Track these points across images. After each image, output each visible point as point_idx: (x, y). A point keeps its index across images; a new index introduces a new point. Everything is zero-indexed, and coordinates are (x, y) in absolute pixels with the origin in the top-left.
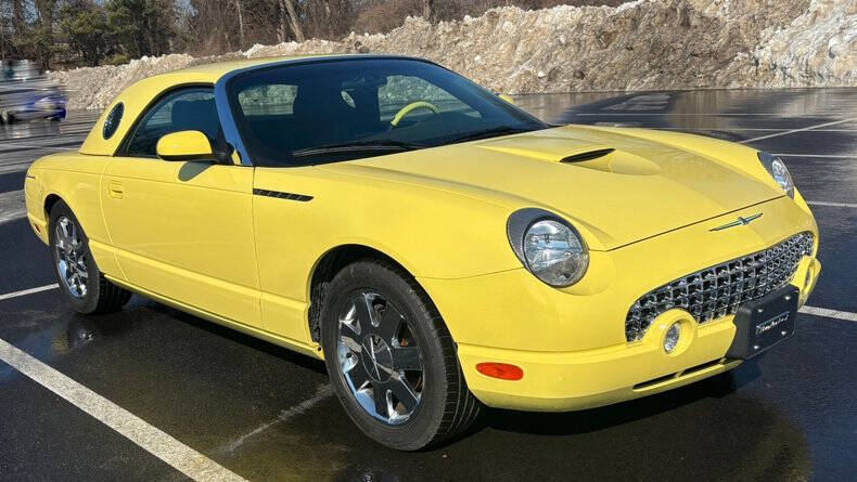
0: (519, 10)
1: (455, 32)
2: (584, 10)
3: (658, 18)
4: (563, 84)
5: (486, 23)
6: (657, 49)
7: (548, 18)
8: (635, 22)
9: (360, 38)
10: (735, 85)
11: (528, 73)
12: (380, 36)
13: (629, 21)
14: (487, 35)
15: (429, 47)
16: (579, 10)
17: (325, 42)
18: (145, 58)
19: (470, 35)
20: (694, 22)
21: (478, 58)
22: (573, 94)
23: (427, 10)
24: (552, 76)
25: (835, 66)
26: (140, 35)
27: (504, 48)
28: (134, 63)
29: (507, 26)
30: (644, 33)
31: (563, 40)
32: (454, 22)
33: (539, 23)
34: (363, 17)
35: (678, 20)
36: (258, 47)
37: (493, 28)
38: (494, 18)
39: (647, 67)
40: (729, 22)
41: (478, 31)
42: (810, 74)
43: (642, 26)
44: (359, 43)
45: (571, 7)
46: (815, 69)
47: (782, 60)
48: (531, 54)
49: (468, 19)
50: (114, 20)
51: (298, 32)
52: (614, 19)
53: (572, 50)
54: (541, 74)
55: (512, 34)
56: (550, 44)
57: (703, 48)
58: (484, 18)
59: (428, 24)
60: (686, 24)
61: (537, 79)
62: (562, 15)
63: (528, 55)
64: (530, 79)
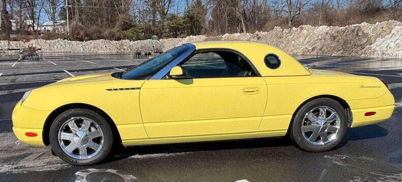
0: (310, 26)
1: (289, 33)
3: (349, 32)
4: (315, 52)
5: (299, 30)
6: (346, 42)
7: (318, 30)
8: (344, 32)
9: (259, 33)
10: (363, 55)
11: (306, 48)
12: (266, 33)
13: (342, 32)
15: (280, 37)
16: (329, 27)
18: (191, 36)
19: (293, 34)
20: (360, 34)
21: (293, 42)
22: (317, 55)
23: (290, 23)
24: (313, 49)
25: (389, 51)
26: (191, 28)
27: (302, 39)
28: (188, 37)
29: (305, 32)
30: (344, 37)
31: (320, 38)
32: (289, 29)
33: (315, 32)
35: (355, 33)
36: (227, 34)
37: (301, 32)
38: (302, 28)
39: (341, 48)
40: (371, 34)
41: (296, 33)
42: (383, 54)
44: (258, 35)
45: (326, 26)
46: (385, 52)
47: (378, 49)
48: (310, 41)
49: (294, 28)
50: (183, 23)
51: (244, 29)
52: (338, 32)
53: (323, 41)
54: (310, 49)
55: (306, 34)
56: (316, 39)
57: (359, 43)
58: (299, 28)
59: (281, 29)
60: (357, 35)
61: (309, 50)
62: (323, 29)
63: (308, 42)
64: (306, 50)
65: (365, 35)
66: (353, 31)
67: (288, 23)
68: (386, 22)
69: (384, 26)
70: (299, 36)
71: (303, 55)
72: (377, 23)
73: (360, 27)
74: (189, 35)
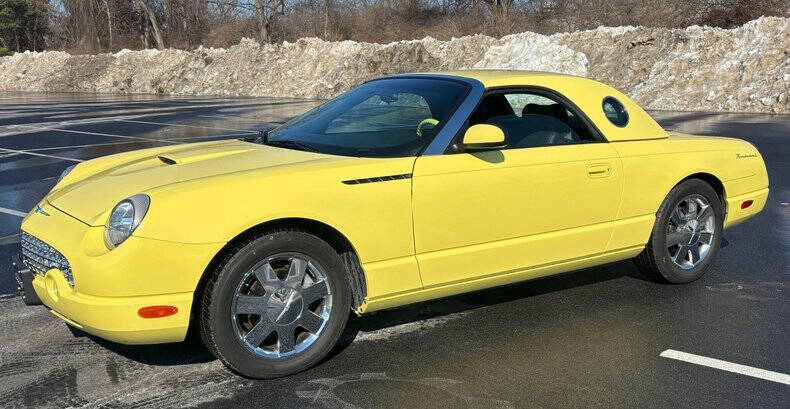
0: (320, 41)
1: (276, 52)
2: (363, 45)
3: (404, 56)
5: (298, 48)
7: (339, 48)
8: (393, 55)
9: (206, 50)
11: (322, 85)
12: (222, 50)
13: (389, 55)
14: (298, 57)
15: (257, 61)
16: (359, 45)
17: (179, 51)
18: (27, 52)
19: (286, 55)
20: (425, 60)
21: (290, 72)
23: (264, 32)
26: (20, 32)
27: (308, 67)
28: (18, 56)
29: (311, 51)
30: (395, 64)
31: (346, 64)
32: (275, 45)
33: (333, 51)
34: (213, 33)
35: (416, 57)
36: (125, 51)
37: (302, 52)
38: (303, 45)
40: (445, 61)
41: (292, 52)
43: (395, 59)
44: (206, 54)
45: (354, 43)
48: (326, 72)
49: (286, 43)
51: (159, 40)
52: (380, 53)
53: (352, 72)
54: (330, 86)
55: (314, 57)
56: (339, 66)
58: (296, 44)
59: (257, 44)
60: (420, 60)
61: (327, 90)
62: (348, 47)
63: (324, 73)
64: (322, 89)
65: (435, 62)
66: (410, 53)
67: (259, 31)
68: (469, 37)
69: (467, 45)
70: (299, 60)
71: (317, 99)
72: (453, 39)
73: (421, 45)
74: (22, 51)
